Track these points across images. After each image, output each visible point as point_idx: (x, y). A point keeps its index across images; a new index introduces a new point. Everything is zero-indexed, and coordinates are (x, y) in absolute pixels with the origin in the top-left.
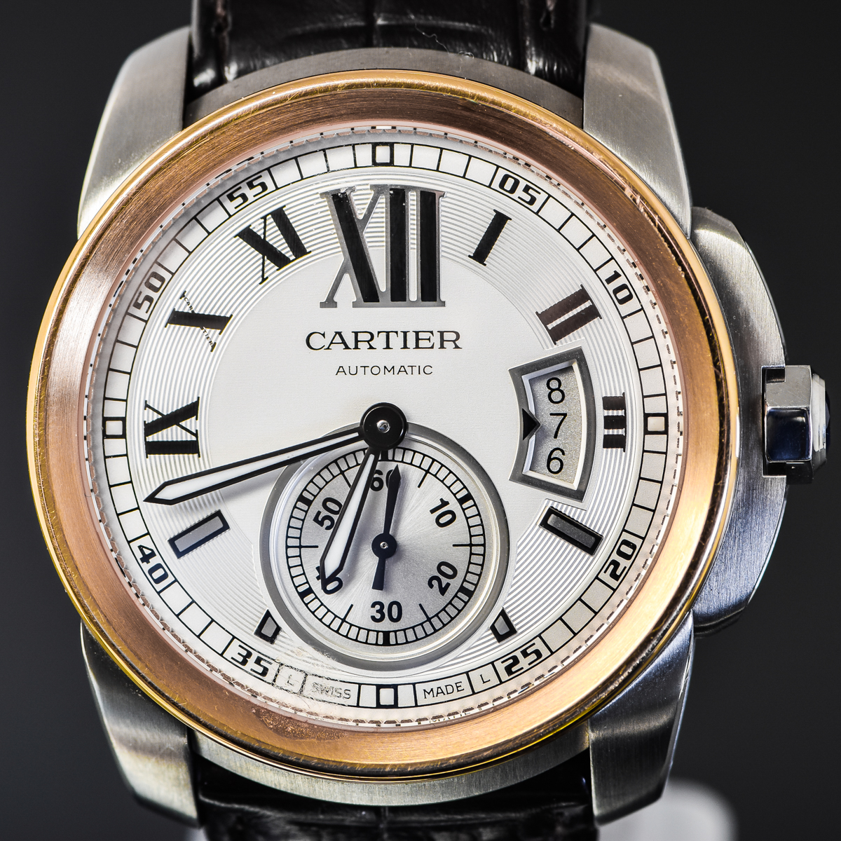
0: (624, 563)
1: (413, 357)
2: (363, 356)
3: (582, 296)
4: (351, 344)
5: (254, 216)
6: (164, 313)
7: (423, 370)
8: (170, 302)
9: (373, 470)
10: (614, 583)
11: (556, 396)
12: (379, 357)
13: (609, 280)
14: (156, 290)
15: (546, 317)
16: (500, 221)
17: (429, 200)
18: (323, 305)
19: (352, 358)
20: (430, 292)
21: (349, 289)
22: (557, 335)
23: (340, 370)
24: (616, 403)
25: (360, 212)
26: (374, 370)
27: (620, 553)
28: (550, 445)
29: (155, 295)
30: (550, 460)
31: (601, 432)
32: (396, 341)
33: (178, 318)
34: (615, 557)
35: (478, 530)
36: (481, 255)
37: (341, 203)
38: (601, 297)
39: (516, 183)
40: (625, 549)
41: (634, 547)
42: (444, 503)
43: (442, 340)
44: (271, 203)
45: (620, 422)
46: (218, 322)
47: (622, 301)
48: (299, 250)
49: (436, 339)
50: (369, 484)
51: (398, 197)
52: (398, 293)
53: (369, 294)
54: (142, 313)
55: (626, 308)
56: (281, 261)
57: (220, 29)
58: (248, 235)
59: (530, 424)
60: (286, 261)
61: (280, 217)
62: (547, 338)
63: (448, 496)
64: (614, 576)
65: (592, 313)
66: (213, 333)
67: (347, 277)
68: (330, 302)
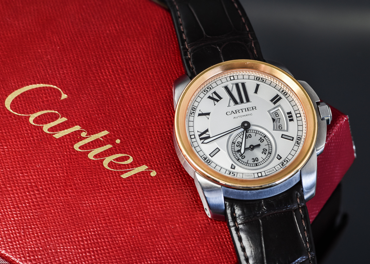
0: (299, 141)
1: (247, 113)
2: (238, 114)
3: (277, 96)
4: (235, 113)
5: (210, 94)
6: (197, 114)
7: (251, 114)
8: (197, 112)
9: (246, 135)
10: (298, 145)
11: (277, 115)
12: (241, 114)
13: (282, 92)
14: (194, 110)
15: (272, 101)
16: (258, 86)
17: (243, 84)
18: (228, 107)
19: (236, 115)
20: (248, 100)
21: (232, 103)
22: (275, 103)
23: (234, 118)
24: (290, 113)
25: (230, 89)
26: (241, 116)
27: (298, 140)
28: (278, 124)
29: (194, 112)
30: (279, 127)
31: (288, 119)
32: (244, 110)
33: (200, 115)
34: (297, 140)
35: (269, 142)
36: (256, 92)
37: (226, 88)
38: (281, 95)
39: (259, 78)
40: (299, 139)
41: (300, 138)
42: (261, 138)
43: (253, 109)
44: (213, 91)
45: (291, 116)
46: (208, 114)
47: (286, 95)
48: (221, 98)
49: (251, 109)
50: (246, 138)
51: (237, 85)
52: (242, 102)
53: (236, 103)
54: (193, 115)
55: (287, 96)
56: (217, 101)
57: (192, 69)
58: (209, 97)
59: (274, 120)
60: (219, 100)
61: (215, 93)
62: (273, 104)
63: (261, 137)
64: (298, 144)
65: (280, 98)
66: (208, 116)
67: (231, 101)
68: (229, 106)
